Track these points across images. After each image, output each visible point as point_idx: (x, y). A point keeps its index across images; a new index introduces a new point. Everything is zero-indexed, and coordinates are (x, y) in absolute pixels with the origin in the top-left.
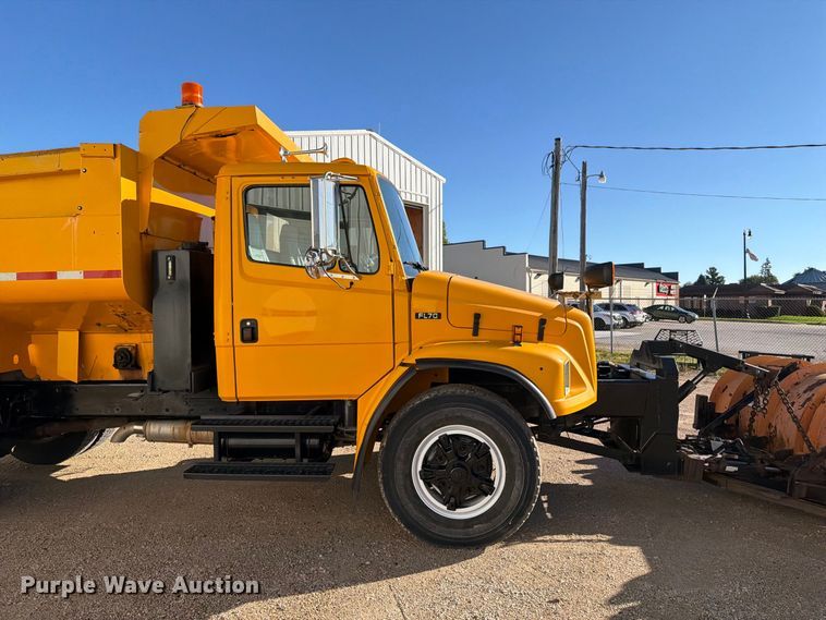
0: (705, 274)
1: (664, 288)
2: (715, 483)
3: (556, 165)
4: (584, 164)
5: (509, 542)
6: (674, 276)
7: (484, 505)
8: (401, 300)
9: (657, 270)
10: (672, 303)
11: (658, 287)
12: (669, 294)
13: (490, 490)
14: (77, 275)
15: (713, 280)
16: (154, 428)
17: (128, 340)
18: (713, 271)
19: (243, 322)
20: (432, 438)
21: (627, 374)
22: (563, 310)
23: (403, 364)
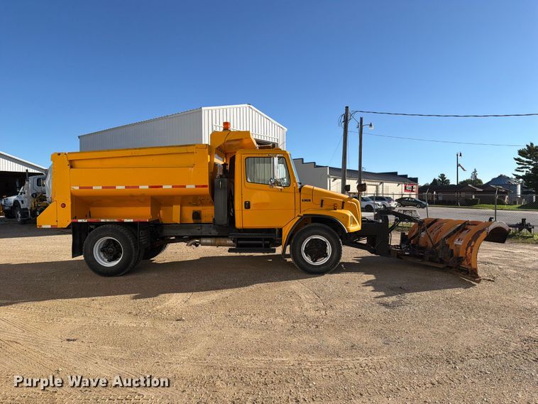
0: (437, 178)
1: (409, 187)
2: (401, 258)
3: (346, 121)
4: (361, 119)
5: (331, 273)
6: (415, 180)
7: (324, 261)
8: (297, 195)
9: (405, 176)
10: (414, 197)
11: (405, 187)
12: (412, 191)
13: (326, 256)
14: (193, 187)
15: (443, 182)
16: (204, 241)
17: (197, 209)
18: (442, 176)
19: (246, 202)
20: (308, 240)
21: (372, 221)
22: (350, 199)
23: (298, 216)
